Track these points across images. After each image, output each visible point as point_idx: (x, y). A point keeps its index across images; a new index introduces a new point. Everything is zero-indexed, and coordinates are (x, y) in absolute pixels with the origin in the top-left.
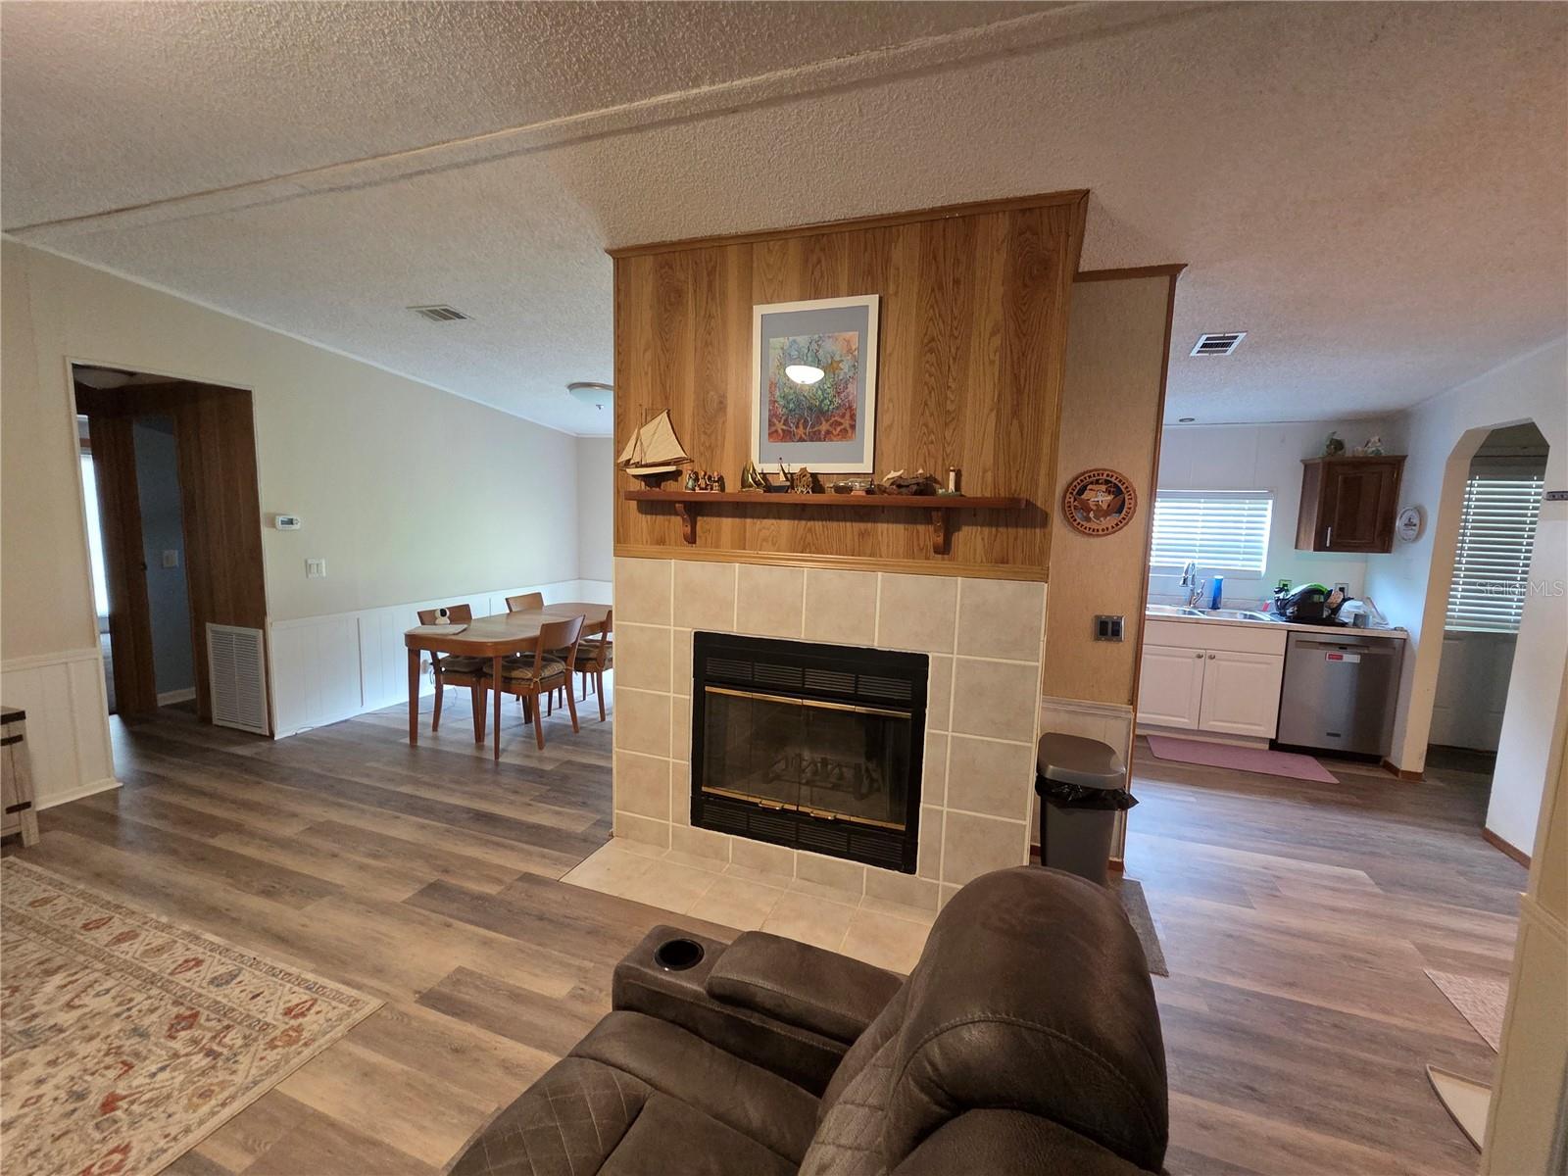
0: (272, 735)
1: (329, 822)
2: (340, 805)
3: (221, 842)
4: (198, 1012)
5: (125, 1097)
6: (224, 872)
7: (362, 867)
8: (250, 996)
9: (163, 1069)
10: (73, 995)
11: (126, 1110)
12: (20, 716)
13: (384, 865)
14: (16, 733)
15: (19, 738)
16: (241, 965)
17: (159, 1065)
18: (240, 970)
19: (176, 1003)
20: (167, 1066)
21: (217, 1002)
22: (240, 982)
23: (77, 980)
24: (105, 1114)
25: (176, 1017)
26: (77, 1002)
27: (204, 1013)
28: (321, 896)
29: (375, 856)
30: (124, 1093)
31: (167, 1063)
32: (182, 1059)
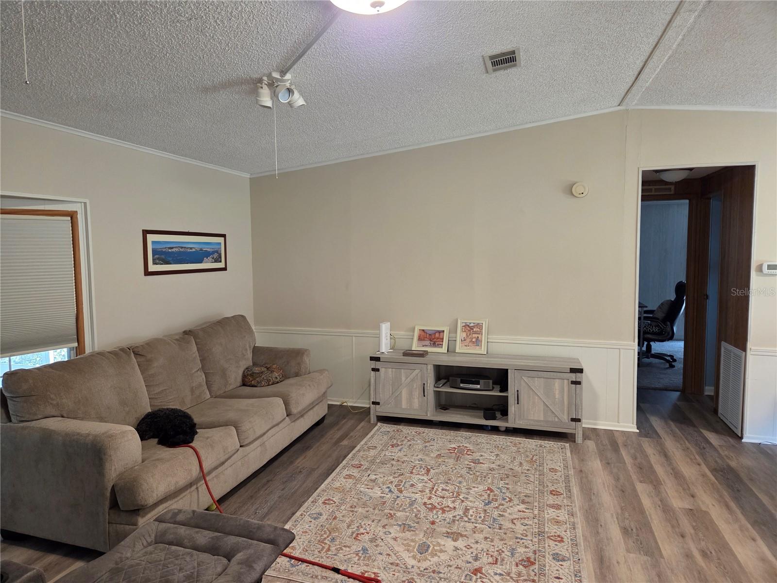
0: (741, 438)
1: (706, 513)
2: (728, 507)
3: (642, 489)
4: (535, 563)
5: (482, 574)
6: (623, 505)
7: (688, 556)
8: (557, 575)
9: (501, 575)
10: (517, 517)
11: (477, 579)
12: (581, 371)
13: (703, 565)
14: (578, 380)
15: (579, 383)
16: (572, 558)
17: (502, 572)
18: (569, 559)
19: (535, 552)
20: (502, 575)
21: (544, 566)
22: (562, 565)
23: (525, 512)
24: (472, 573)
25: (527, 558)
26: (515, 521)
27: (536, 566)
28: (646, 554)
29: (704, 554)
30: (484, 572)
31: (504, 574)
32: (508, 578)
